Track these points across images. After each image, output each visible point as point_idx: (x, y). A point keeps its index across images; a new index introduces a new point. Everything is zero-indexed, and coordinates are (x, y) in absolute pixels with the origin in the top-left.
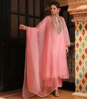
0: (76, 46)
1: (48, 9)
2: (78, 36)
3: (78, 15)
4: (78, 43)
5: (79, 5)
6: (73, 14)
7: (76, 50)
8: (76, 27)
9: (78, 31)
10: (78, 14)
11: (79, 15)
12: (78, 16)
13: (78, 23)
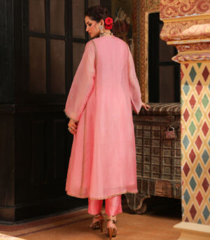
0: (182, 117)
1: (121, 20)
2: (186, 94)
3: (186, 47)
4: (186, 111)
5: (189, 23)
6: (177, 45)
7: (183, 127)
8: (183, 75)
9: (186, 84)
10: (188, 44)
11: (189, 47)
12: (187, 49)
13: (187, 66)
